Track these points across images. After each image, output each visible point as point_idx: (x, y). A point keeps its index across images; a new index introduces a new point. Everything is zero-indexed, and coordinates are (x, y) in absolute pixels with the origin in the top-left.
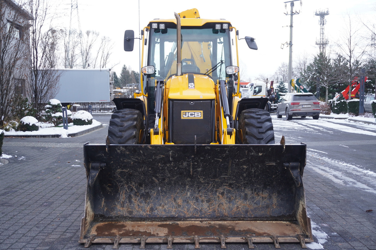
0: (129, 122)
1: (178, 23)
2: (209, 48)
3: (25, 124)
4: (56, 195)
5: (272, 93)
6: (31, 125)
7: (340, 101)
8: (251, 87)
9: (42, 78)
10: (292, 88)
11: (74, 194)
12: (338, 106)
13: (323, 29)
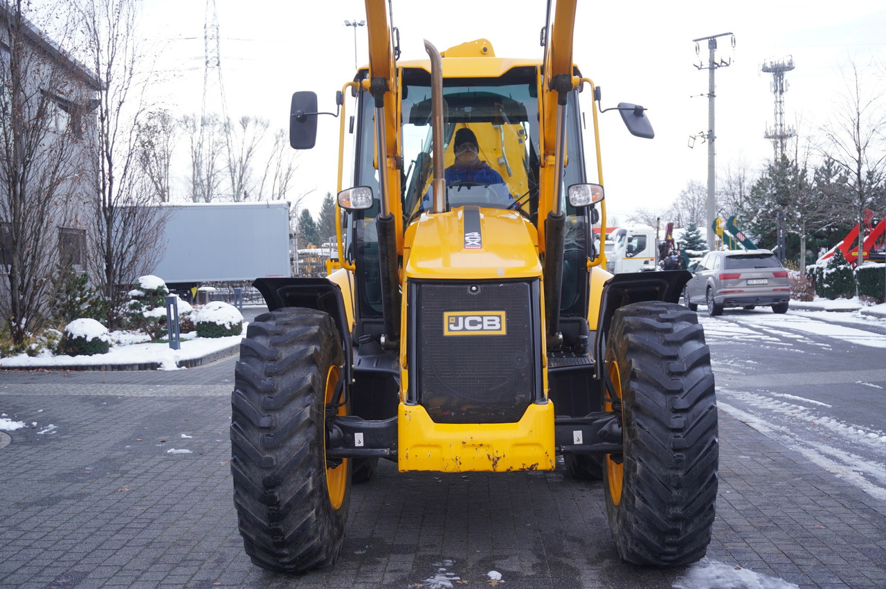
0: (295, 347)
1: (435, 69)
2: (521, 141)
3: (75, 337)
4: (103, 547)
5: (671, 250)
6: (89, 339)
7: (837, 269)
8: (621, 237)
9: (125, 225)
10: (717, 238)
11: (151, 543)
12: (832, 280)
13: (780, 102)
